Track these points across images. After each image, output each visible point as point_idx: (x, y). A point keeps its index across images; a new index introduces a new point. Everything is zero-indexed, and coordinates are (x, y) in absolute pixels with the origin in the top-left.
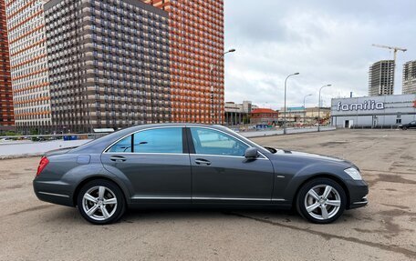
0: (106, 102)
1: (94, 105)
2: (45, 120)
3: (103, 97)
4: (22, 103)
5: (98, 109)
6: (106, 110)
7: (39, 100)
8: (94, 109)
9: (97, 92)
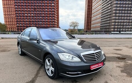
0: (118, 22)
1: (113, 24)
2: (98, 29)
3: (117, 21)
4: (93, 24)
5: (115, 25)
6: (118, 25)
7: (97, 23)
8: (113, 25)
9: (115, 19)
